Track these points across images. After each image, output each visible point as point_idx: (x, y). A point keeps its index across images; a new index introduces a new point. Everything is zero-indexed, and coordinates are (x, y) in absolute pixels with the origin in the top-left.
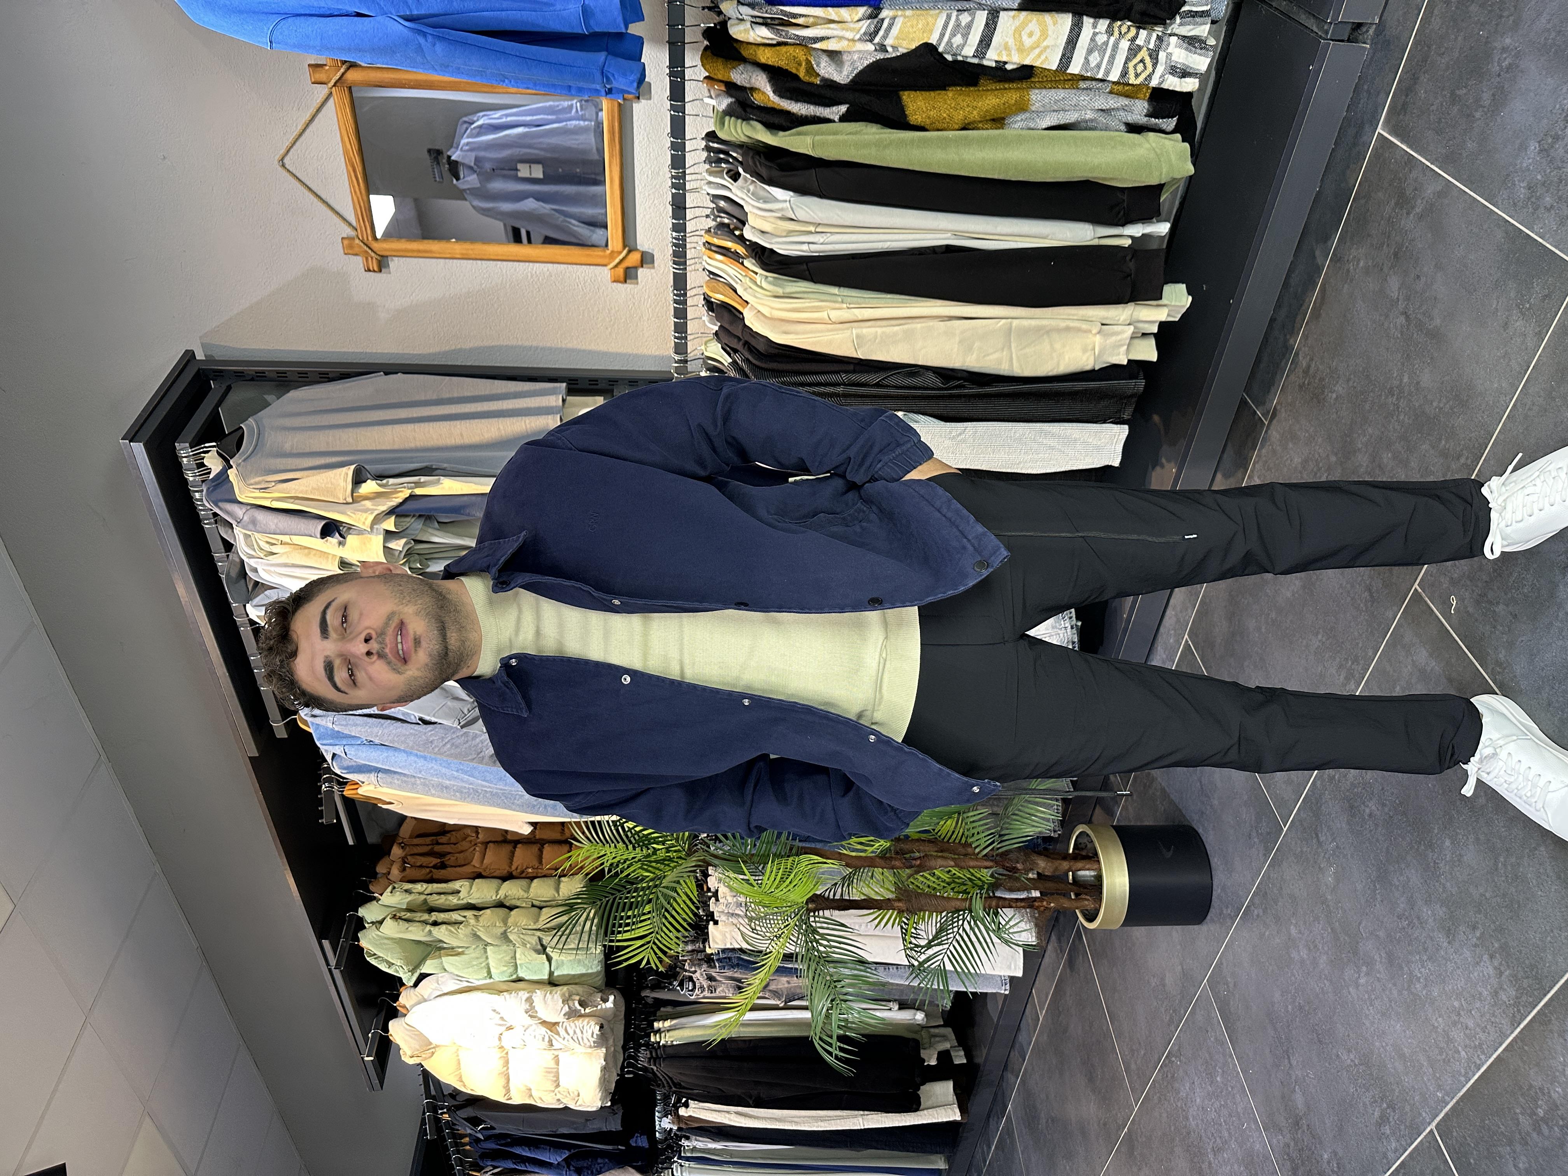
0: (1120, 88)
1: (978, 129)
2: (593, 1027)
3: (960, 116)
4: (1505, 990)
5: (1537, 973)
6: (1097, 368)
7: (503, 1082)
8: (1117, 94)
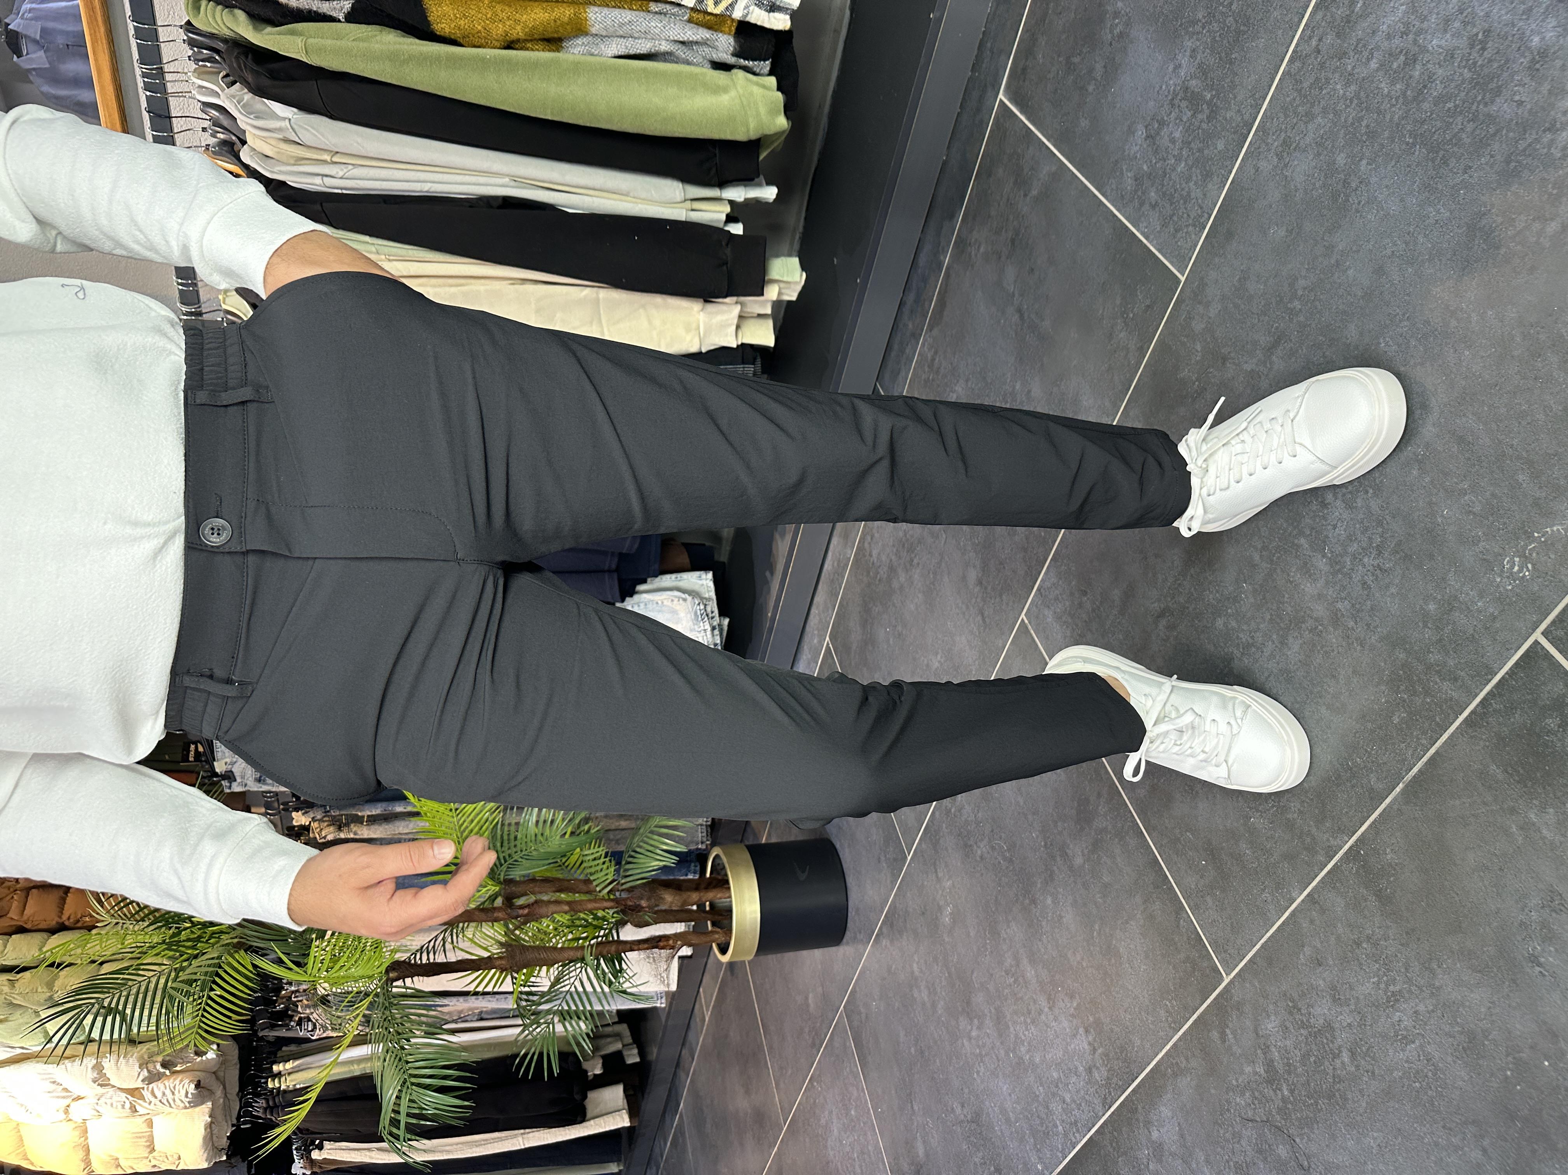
0: (700, 17)
1: (527, 49)
2: (186, 1086)
3: (498, 30)
4: (1098, 1068)
5: (1126, 1055)
6: (704, 351)
7: (81, 1154)
8: (696, 24)
